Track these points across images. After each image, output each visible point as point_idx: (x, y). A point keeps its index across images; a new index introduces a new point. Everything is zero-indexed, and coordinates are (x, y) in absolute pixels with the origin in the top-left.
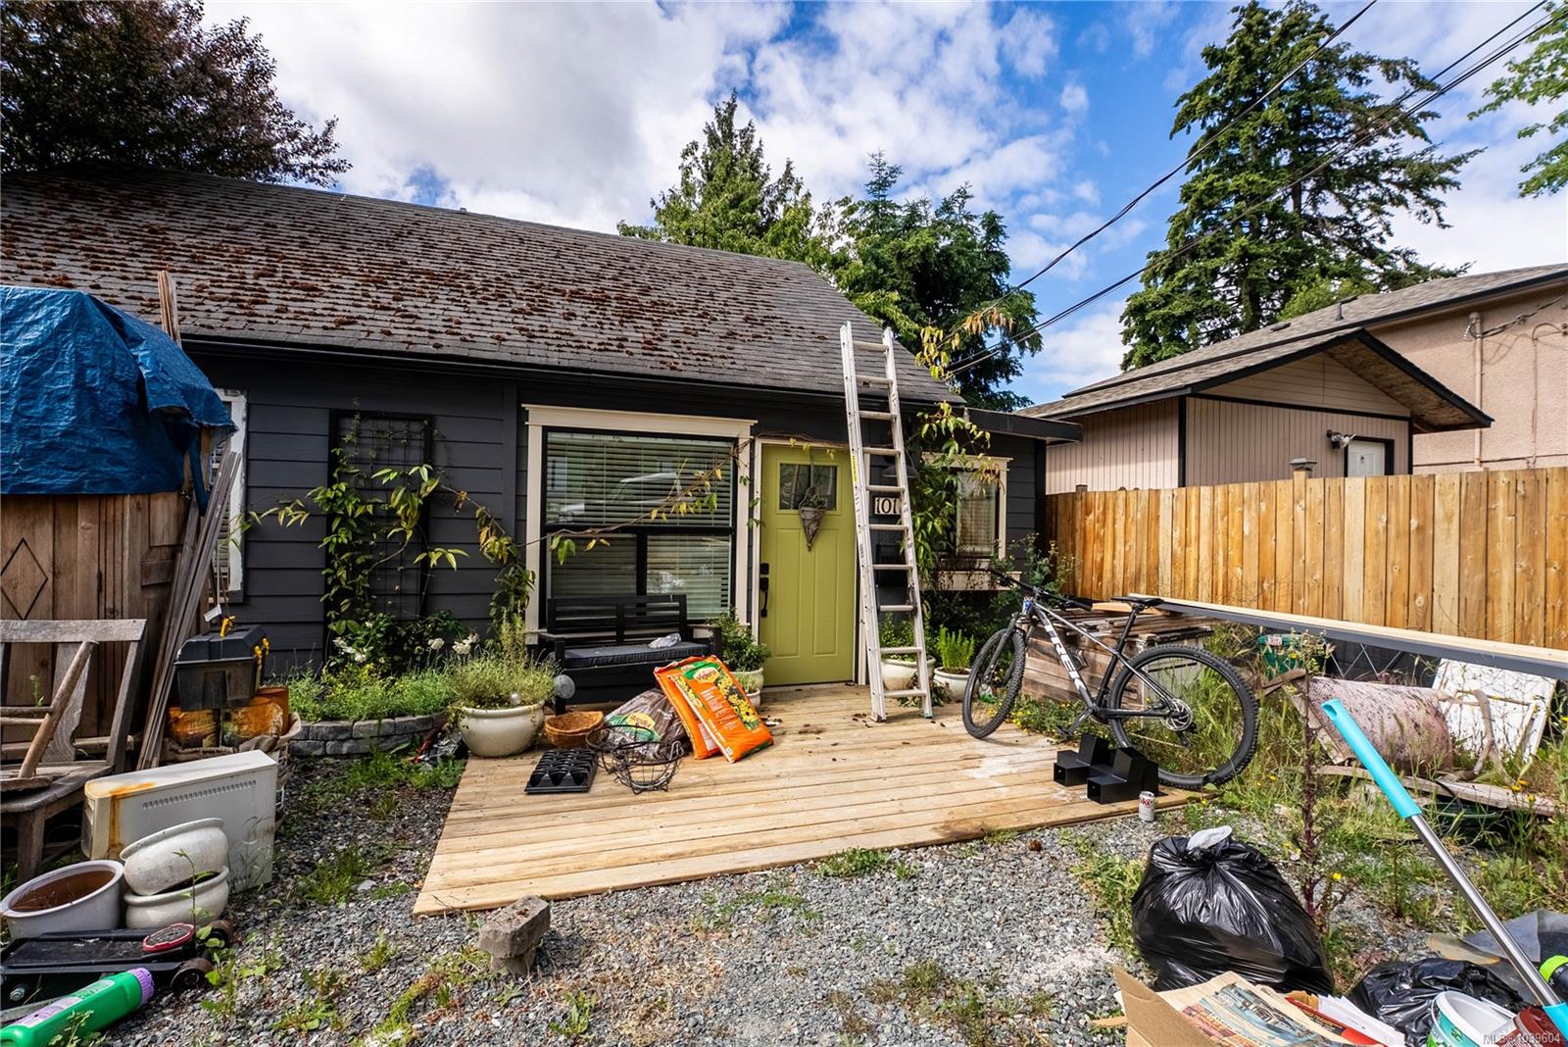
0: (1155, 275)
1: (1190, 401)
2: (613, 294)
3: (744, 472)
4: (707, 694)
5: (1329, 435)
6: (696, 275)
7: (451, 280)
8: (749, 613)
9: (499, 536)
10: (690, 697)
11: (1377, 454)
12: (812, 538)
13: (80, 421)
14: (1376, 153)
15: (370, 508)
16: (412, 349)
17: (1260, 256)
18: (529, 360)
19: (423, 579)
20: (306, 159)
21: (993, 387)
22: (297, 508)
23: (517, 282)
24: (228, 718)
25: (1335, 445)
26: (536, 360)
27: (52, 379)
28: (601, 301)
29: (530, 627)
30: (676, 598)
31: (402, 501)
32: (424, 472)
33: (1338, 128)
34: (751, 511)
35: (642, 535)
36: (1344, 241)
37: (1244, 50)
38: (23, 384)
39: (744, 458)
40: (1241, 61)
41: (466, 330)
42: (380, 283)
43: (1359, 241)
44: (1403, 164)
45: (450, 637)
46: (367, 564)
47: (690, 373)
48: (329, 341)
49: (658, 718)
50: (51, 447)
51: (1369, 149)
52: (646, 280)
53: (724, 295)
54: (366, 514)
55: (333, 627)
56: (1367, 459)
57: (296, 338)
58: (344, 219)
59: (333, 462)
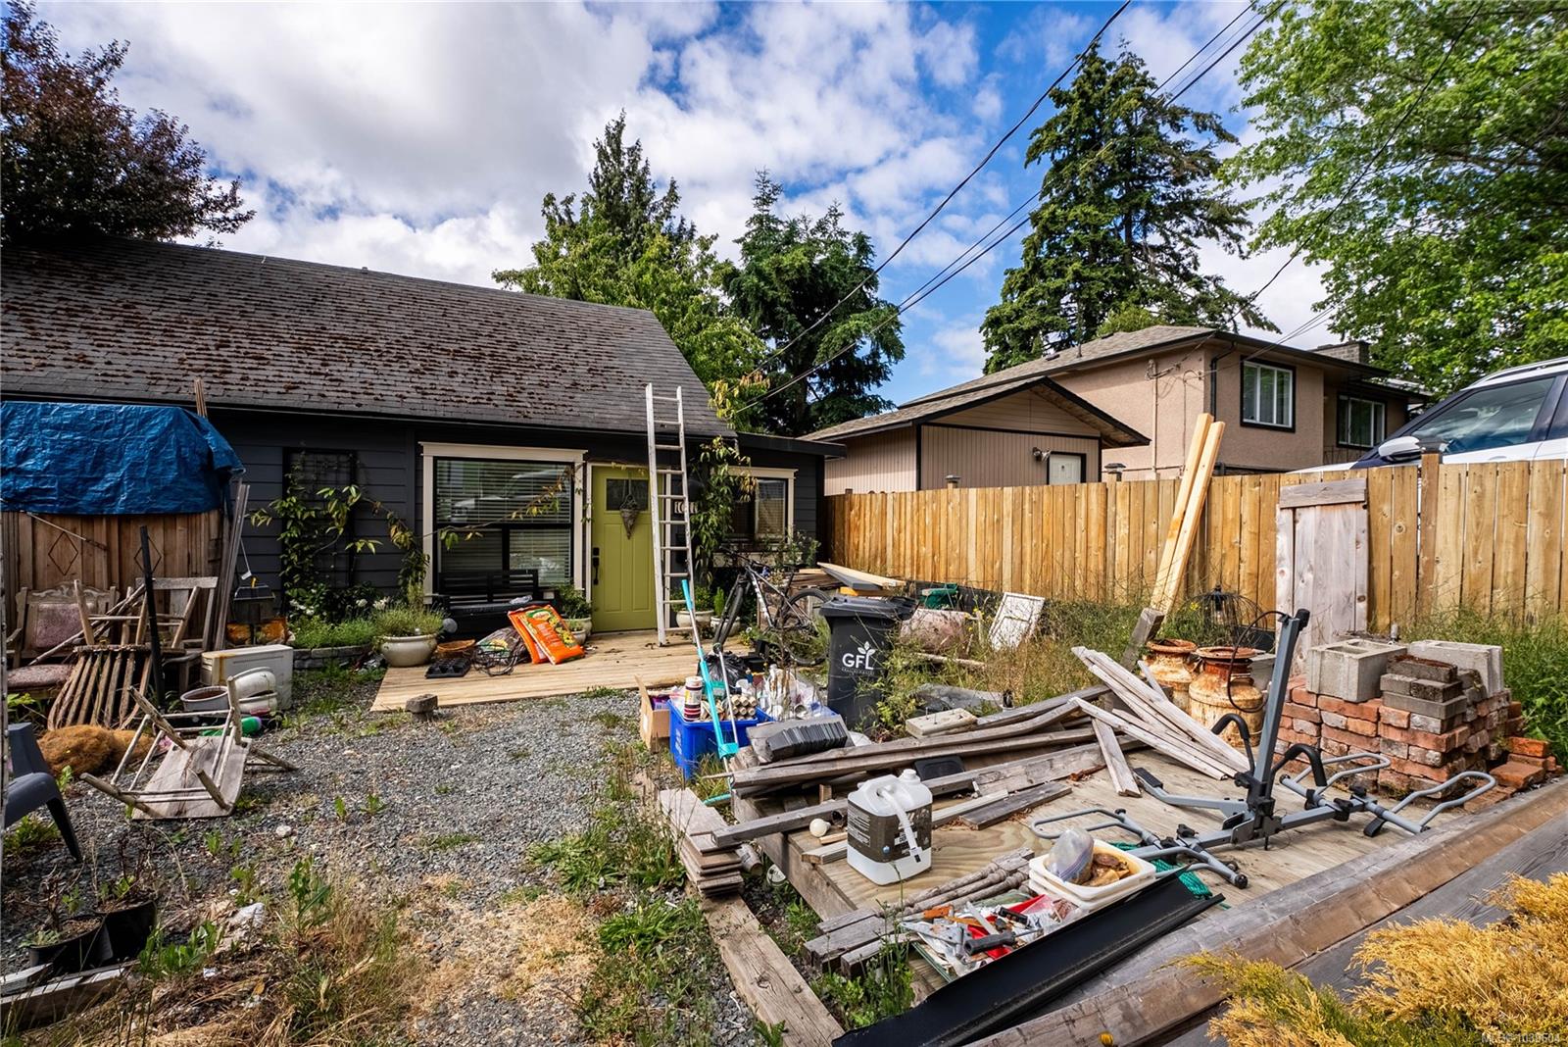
0: (1011, 291)
1: (924, 428)
2: (487, 351)
3: (579, 486)
4: (541, 627)
5: (1035, 450)
6: (557, 327)
7: (359, 344)
8: (584, 582)
9: (404, 531)
10: (530, 628)
11: (1074, 464)
12: (630, 530)
13: (180, 475)
14: (1190, 192)
15: (313, 514)
16: (341, 408)
17: (1092, 279)
18: (423, 413)
19: (351, 561)
20: (219, 215)
21: (867, 391)
22: (262, 514)
23: (412, 343)
24: (259, 630)
25: (1038, 458)
26: (428, 414)
27: (165, 453)
28: (477, 359)
29: (427, 589)
30: (530, 572)
31: (336, 509)
32: (353, 490)
33: (1160, 169)
34: (584, 512)
35: (506, 530)
36: (1166, 268)
37: (1083, 94)
38: (151, 457)
39: (579, 476)
40: (1081, 105)
41: (378, 390)
42: (308, 349)
43: (1177, 267)
44: (1209, 204)
45: (371, 598)
46: (311, 551)
47: (537, 420)
48: (283, 404)
49: (509, 642)
50: (165, 489)
51: (1185, 189)
52: (515, 335)
53: (577, 347)
54: (310, 517)
55: (288, 593)
56: (1065, 471)
57: (260, 402)
58: (269, 284)
59: (286, 483)
